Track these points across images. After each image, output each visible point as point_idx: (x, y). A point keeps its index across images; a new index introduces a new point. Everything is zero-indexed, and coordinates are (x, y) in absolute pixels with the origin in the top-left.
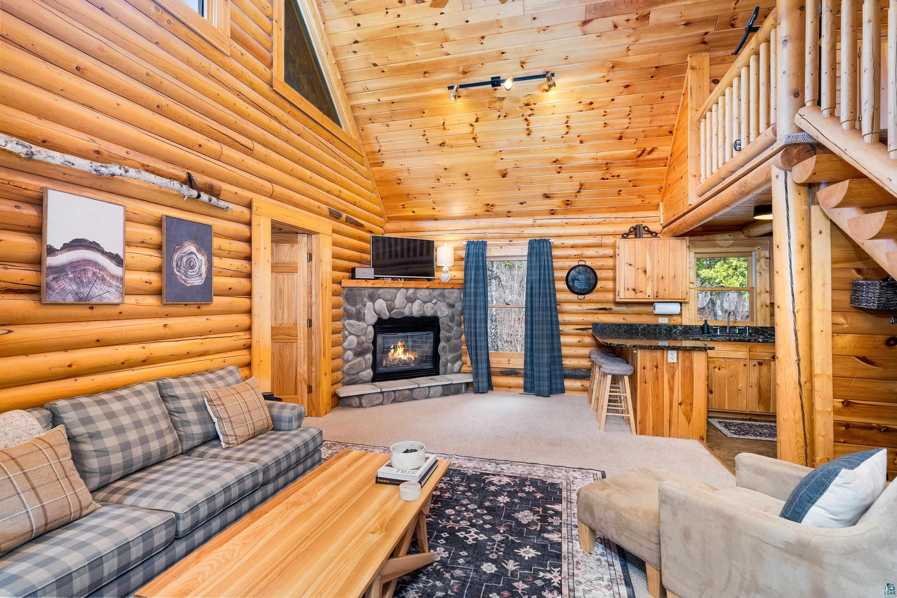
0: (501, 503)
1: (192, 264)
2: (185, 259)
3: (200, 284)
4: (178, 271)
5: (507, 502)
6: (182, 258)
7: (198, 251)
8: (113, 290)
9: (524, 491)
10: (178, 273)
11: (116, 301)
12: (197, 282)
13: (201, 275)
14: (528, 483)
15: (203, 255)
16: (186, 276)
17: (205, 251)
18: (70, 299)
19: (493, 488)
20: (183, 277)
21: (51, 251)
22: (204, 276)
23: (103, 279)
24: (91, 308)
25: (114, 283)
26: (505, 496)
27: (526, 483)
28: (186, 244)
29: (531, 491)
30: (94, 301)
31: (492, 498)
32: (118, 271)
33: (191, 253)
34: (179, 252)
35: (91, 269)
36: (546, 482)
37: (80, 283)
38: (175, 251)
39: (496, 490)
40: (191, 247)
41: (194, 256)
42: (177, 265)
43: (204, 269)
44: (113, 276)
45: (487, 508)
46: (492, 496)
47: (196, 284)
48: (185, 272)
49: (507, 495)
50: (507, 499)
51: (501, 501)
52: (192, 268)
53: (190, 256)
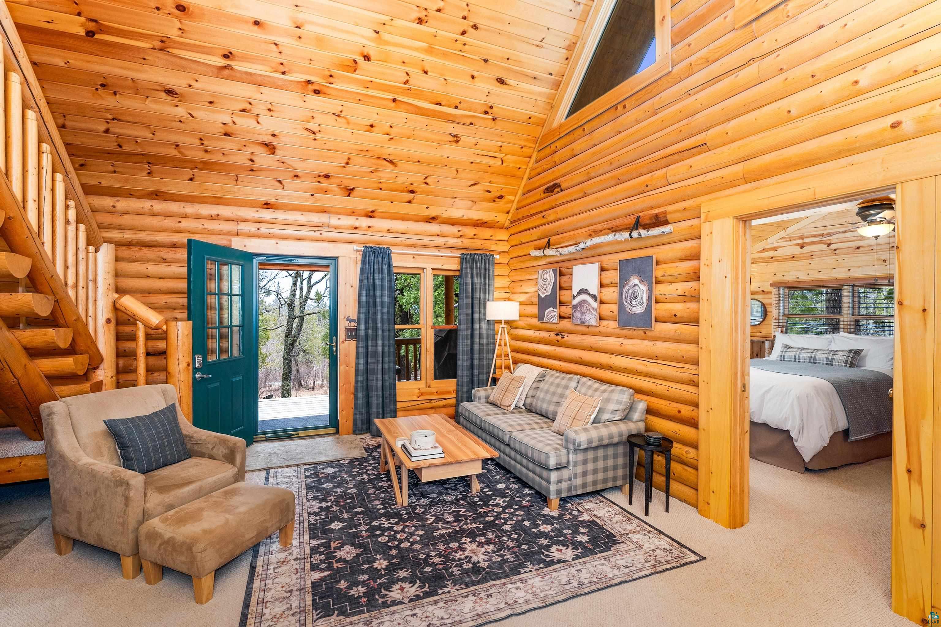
0: (381, 559)
1: (635, 295)
2: (630, 292)
3: (642, 311)
4: (626, 302)
5: (375, 562)
6: (628, 291)
7: (640, 282)
8: (593, 317)
9: (363, 584)
10: (625, 303)
11: (594, 324)
12: (639, 310)
13: (642, 304)
14: (364, 600)
15: (645, 285)
16: (631, 306)
17: (646, 281)
18: (579, 322)
19: (403, 574)
20: (629, 306)
21: (574, 297)
22: (645, 304)
23: (590, 311)
24: (588, 328)
25: (594, 313)
26: (382, 568)
27: (366, 600)
28: (632, 278)
29: (355, 589)
30: (586, 324)
31: (394, 561)
32: (595, 305)
33: (635, 285)
34: (626, 287)
35: (586, 305)
36: (338, 615)
37: (582, 314)
38: (624, 286)
39: (398, 573)
40: (635, 280)
41: (637, 288)
42: (625, 297)
43: (645, 298)
44: (593, 308)
45: (391, 548)
46: (395, 563)
47: (638, 312)
48: (631, 302)
49: (380, 570)
50: (376, 565)
51: (382, 561)
52: (636, 298)
53: (634, 288)
